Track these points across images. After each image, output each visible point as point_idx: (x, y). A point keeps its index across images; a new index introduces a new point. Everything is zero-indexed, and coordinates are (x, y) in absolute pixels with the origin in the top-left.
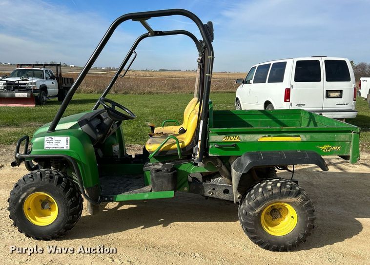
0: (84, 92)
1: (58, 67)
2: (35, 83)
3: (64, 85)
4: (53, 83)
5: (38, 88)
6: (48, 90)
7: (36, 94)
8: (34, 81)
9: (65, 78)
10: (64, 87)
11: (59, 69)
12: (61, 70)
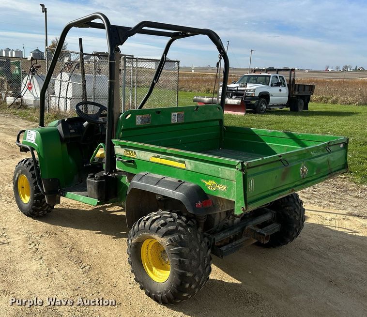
0: (342, 103)
1: (293, 72)
2: (254, 90)
3: (297, 93)
4: (280, 90)
5: (257, 95)
6: (271, 98)
7: (253, 102)
8: (254, 88)
9: (299, 85)
10: (297, 96)
11: (292, 75)
12: (295, 76)
